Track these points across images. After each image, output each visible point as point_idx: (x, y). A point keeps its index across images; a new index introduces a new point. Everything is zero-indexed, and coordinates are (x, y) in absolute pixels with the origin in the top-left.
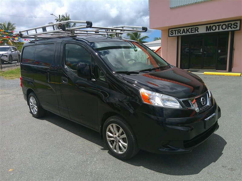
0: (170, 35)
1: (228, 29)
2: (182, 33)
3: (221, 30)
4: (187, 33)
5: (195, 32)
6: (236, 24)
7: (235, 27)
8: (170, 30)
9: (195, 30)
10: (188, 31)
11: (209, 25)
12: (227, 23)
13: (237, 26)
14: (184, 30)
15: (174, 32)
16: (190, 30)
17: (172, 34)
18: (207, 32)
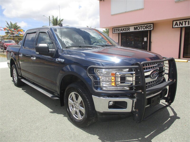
0: (114, 32)
1: (146, 29)
2: (120, 31)
3: (142, 30)
4: (123, 31)
5: (128, 30)
6: (150, 26)
7: (150, 28)
8: (114, 29)
9: (128, 29)
10: (123, 29)
11: (136, 26)
12: (145, 25)
13: (151, 28)
14: (121, 29)
15: (116, 30)
16: (125, 29)
17: (115, 31)
18: (135, 31)
